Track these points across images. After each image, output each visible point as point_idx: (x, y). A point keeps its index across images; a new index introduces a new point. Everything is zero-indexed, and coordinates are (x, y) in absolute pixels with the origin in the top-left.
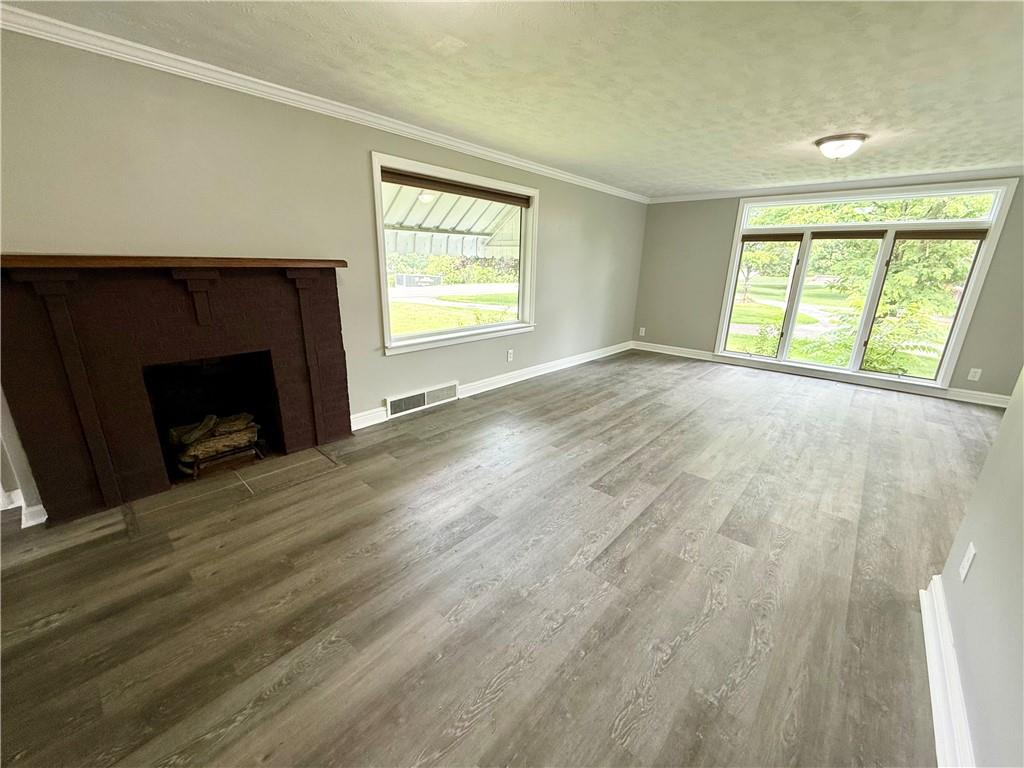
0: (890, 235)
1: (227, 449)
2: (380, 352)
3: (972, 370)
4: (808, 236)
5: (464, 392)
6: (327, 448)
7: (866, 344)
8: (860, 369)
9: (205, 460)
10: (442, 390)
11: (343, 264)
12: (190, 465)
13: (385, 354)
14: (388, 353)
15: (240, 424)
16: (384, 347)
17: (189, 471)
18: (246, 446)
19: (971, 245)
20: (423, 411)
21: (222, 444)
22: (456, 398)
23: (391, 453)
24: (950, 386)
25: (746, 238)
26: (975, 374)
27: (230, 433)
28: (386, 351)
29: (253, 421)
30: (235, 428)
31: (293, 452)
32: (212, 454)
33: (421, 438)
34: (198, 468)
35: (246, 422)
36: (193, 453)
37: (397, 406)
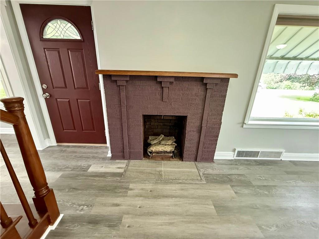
1: (163, 151)
2: (241, 125)
5: (286, 157)
6: (200, 165)
9: (155, 152)
10: (272, 152)
11: (236, 76)
12: (151, 153)
13: (243, 127)
14: (244, 126)
15: (170, 142)
16: (243, 123)
17: (150, 155)
18: (169, 152)
20: (255, 161)
21: (161, 149)
22: (280, 159)
23: (232, 186)
27: (166, 145)
28: (244, 125)
29: (174, 142)
30: (168, 144)
31: (185, 161)
32: (157, 151)
33: (254, 183)
34: (152, 154)
35: (172, 142)
36: (151, 149)
37: (240, 154)
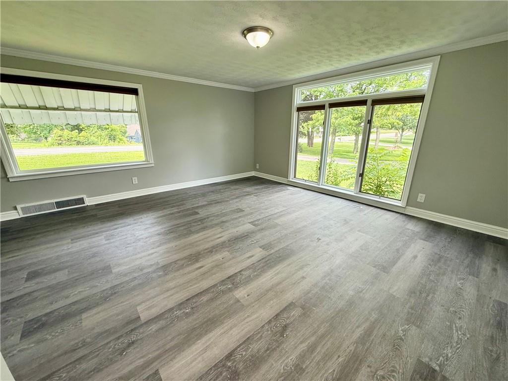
0: (369, 103)
3: (420, 195)
4: (327, 106)
5: (90, 201)
7: (361, 175)
8: (360, 191)
10: (71, 200)
16: (7, 177)
19: (417, 106)
22: (85, 205)
24: (407, 205)
25: (300, 109)
26: (421, 198)
28: (10, 179)
